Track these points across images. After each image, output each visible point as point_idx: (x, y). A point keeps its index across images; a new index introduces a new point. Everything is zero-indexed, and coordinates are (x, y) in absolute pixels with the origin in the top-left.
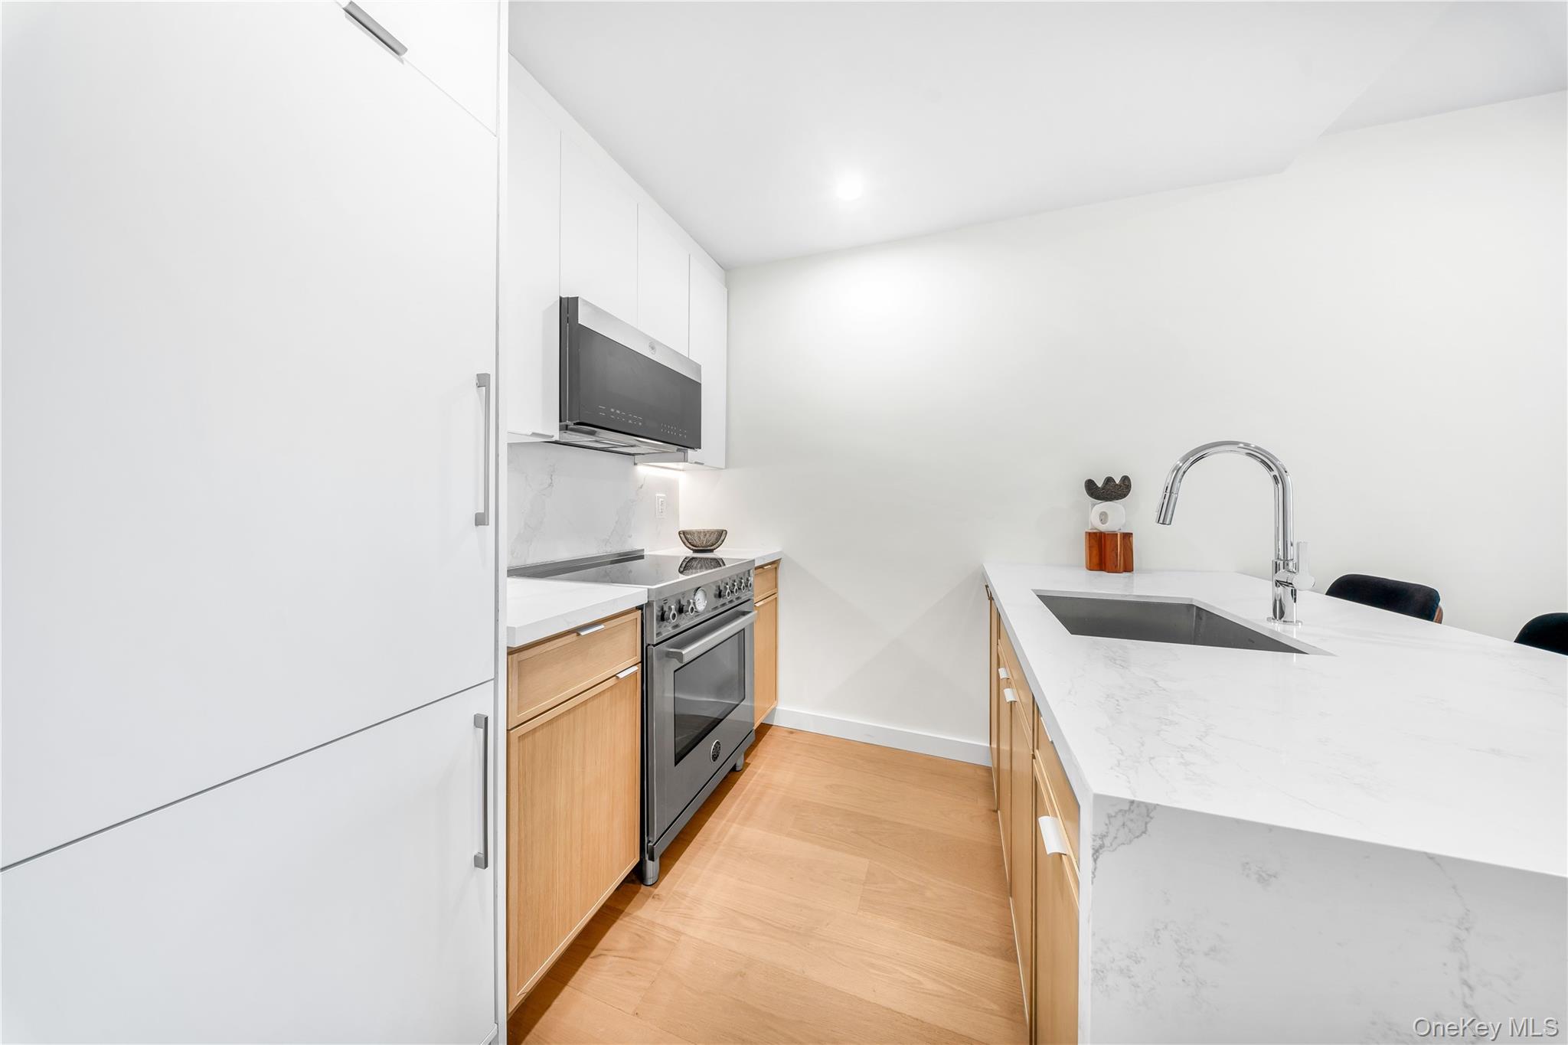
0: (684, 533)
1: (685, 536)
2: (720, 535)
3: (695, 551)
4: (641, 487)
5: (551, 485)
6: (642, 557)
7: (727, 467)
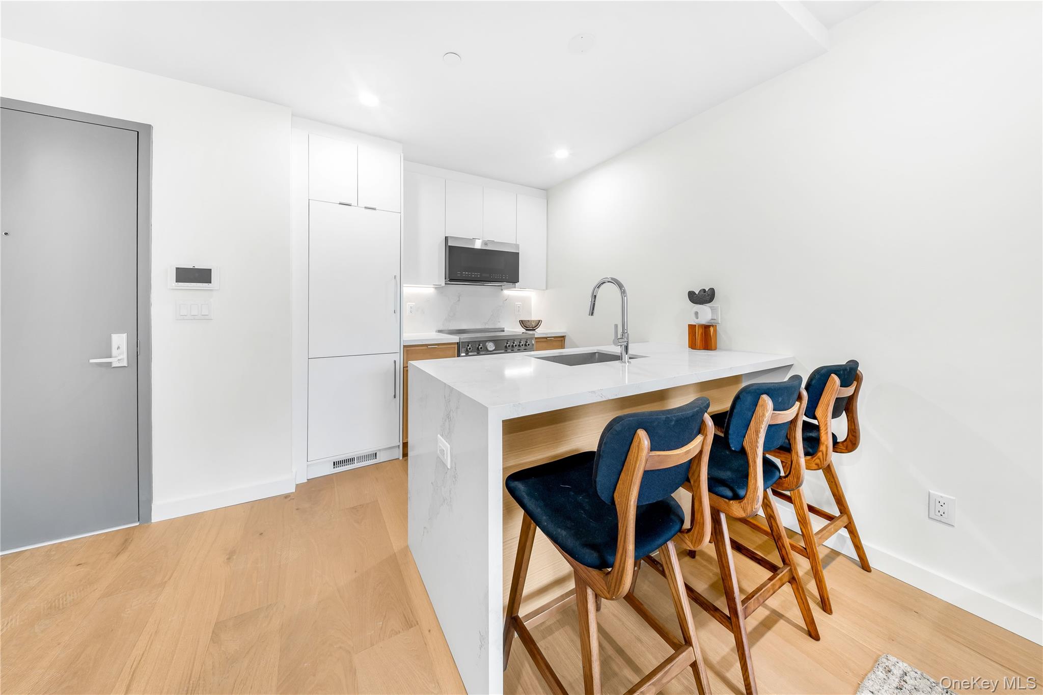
0: (522, 321)
1: (522, 323)
2: (538, 323)
3: (527, 330)
4: (506, 300)
5: (459, 300)
6: (504, 331)
7: (547, 289)
